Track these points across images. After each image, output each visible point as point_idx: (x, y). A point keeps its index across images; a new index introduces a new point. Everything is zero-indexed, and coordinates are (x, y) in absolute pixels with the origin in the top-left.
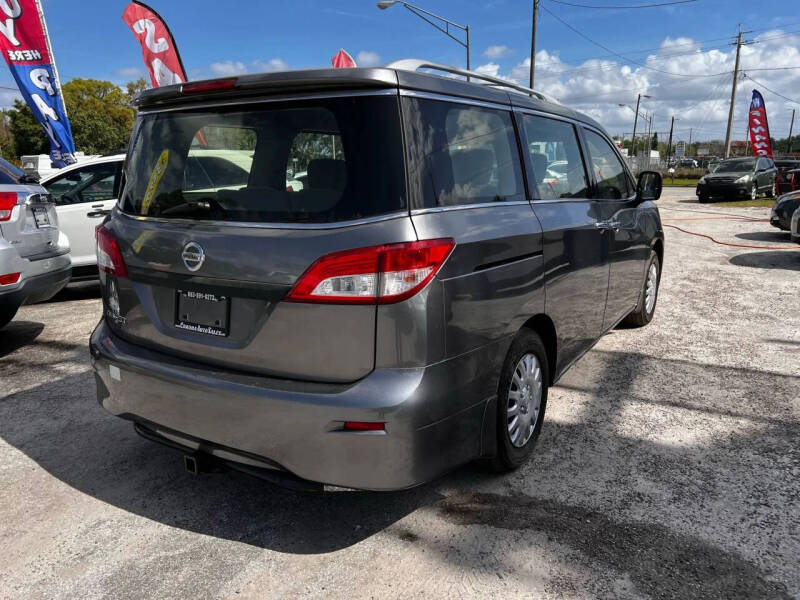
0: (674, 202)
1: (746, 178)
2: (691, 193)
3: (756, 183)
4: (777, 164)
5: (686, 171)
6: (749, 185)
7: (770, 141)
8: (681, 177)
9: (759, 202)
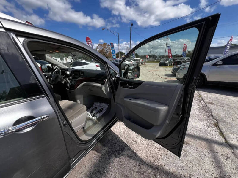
0: (155, 66)
1: (167, 62)
2: (158, 64)
3: (169, 63)
4: (173, 59)
5: (158, 60)
6: (168, 63)
7: (172, 55)
8: (157, 61)
9: (170, 66)
